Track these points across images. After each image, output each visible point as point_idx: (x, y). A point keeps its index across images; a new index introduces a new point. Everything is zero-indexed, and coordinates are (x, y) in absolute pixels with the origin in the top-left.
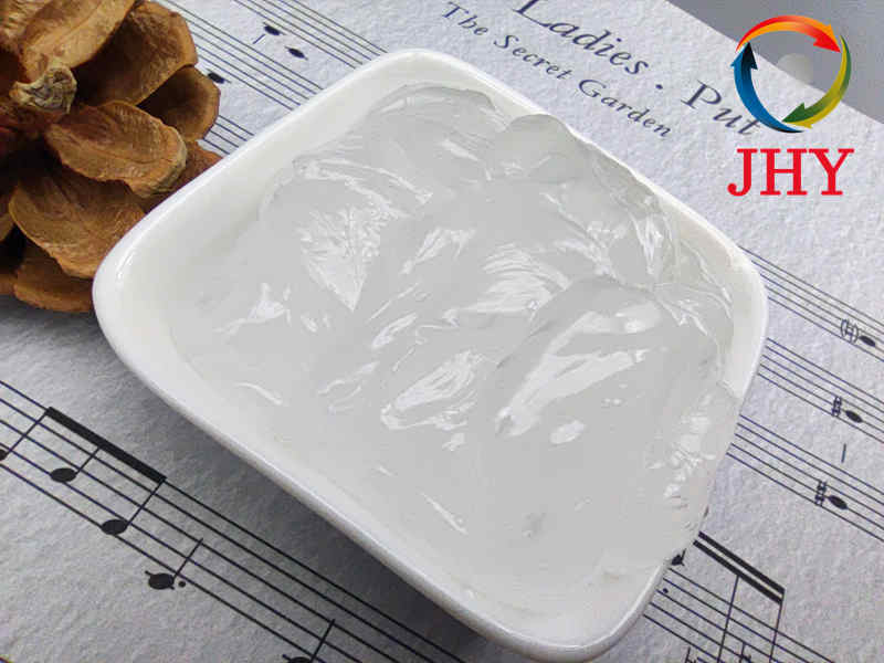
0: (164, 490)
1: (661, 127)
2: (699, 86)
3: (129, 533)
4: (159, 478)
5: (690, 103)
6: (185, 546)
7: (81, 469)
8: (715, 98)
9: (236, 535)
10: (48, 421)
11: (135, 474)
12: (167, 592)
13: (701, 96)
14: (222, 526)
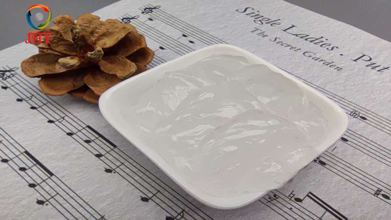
0: (116, 149)
1: (338, 68)
2: (362, 55)
3: (102, 158)
4: (115, 146)
5: (355, 60)
6: (118, 164)
7: (93, 141)
8: (369, 59)
9: (135, 164)
10: (87, 129)
12: (110, 174)
13: (362, 58)
14: (131, 161)
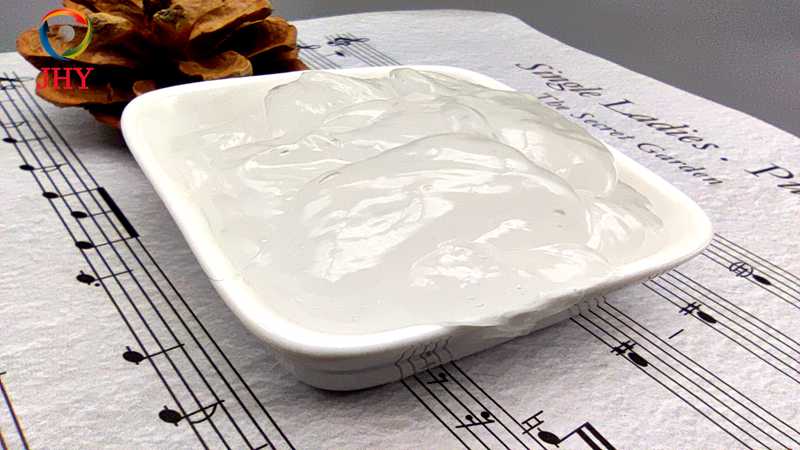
0: (132, 242)
1: (713, 179)
2: (771, 166)
3: (89, 251)
4: (133, 234)
5: (755, 173)
6: (118, 268)
7: (92, 216)
8: (787, 174)
11: (121, 228)
12: (83, 285)
13: (771, 172)
14: (152, 268)
